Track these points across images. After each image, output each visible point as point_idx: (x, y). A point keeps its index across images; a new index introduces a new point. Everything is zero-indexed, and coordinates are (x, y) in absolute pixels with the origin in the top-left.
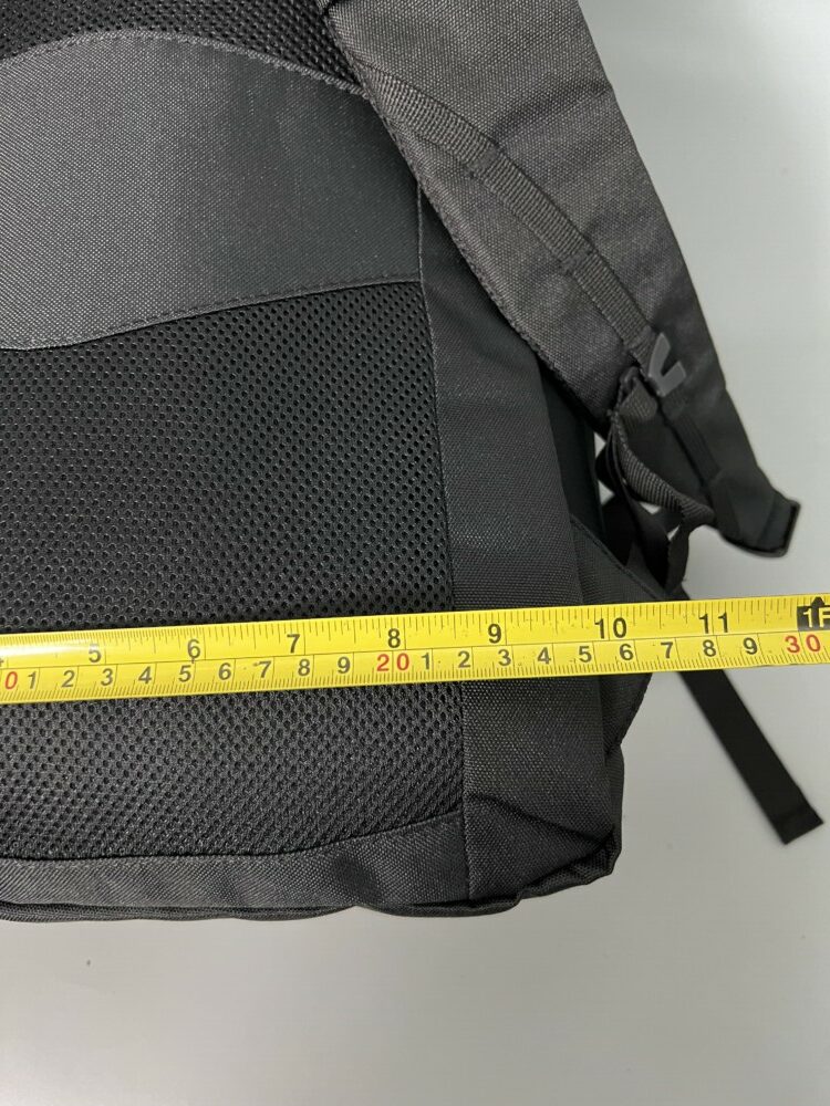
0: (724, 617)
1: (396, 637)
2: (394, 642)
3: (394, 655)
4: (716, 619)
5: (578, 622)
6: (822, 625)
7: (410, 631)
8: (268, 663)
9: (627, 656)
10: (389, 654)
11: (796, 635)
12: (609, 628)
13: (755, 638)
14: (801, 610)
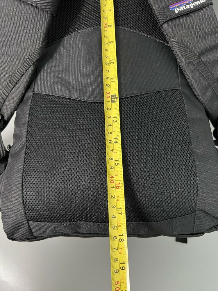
0: (114, 81)
1: (110, 26)
2: (109, 26)
3: (107, 26)
4: (114, 80)
5: (113, 56)
6: (112, 99)
7: (111, 28)
8: (106, 6)
9: (106, 64)
10: (107, 25)
11: (110, 94)
12: (112, 61)
13: (110, 87)
14: (115, 95)
